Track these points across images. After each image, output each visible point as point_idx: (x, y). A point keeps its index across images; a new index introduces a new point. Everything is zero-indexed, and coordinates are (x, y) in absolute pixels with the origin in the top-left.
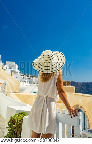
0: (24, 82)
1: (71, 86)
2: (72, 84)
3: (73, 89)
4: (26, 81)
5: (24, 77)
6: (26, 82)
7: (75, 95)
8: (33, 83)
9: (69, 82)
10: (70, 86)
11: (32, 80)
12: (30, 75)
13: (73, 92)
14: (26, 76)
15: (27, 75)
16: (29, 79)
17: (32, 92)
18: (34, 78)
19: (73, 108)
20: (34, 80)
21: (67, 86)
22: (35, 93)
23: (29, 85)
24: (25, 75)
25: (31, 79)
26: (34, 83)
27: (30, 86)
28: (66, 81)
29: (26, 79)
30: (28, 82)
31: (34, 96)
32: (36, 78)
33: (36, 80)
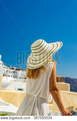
0: (8, 76)
1: (65, 82)
2: (67, 80)
3: (68, 87)
4: (10, 74)
5: (8, 69)
6: (10, 76)
7: (70, 94)
8: (18, 78)
9: (63, 78)
10: (63, 83)
11: (18, 74)
12: (15, 68)
13: (68, 90)
14: (10, 69)
15: (12, 67)
16: (14, 72)
17: (17, 89)
18: (20, 71)
19: (67, 111)
20: (20, 74)
21: (61, 82)
22: (21, 90)
23: (14, 79)
24: (9, 67)
25: (16, 72)
26: (20, 78)
27: (15, 81)
28: (59, 76)
29: (10, 73)
30: (13, 77)
31: (19, 95)
32: (22, 72)
33: (22, 74)
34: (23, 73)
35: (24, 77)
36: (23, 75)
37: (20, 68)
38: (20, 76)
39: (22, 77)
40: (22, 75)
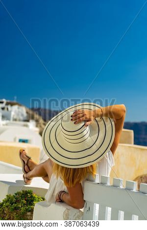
8: (11, 119)
11: (11, 111)
12: (4, 101)
16: (3, 109)
17: (17, 140)
18: (15, 108)
20: (15, 112)
22: (24, 141)
25: (8, 109)
26: (15, 120)
27: (6, 125)
30: (0, 117)
32: (18, 108)
33: (19, 112)
34: (20, 110)
35: (22, 118)
36: (20, 114)
37: (15, 101)
38: (14, 116)
39: (18, 118)
40: (18, 115)
